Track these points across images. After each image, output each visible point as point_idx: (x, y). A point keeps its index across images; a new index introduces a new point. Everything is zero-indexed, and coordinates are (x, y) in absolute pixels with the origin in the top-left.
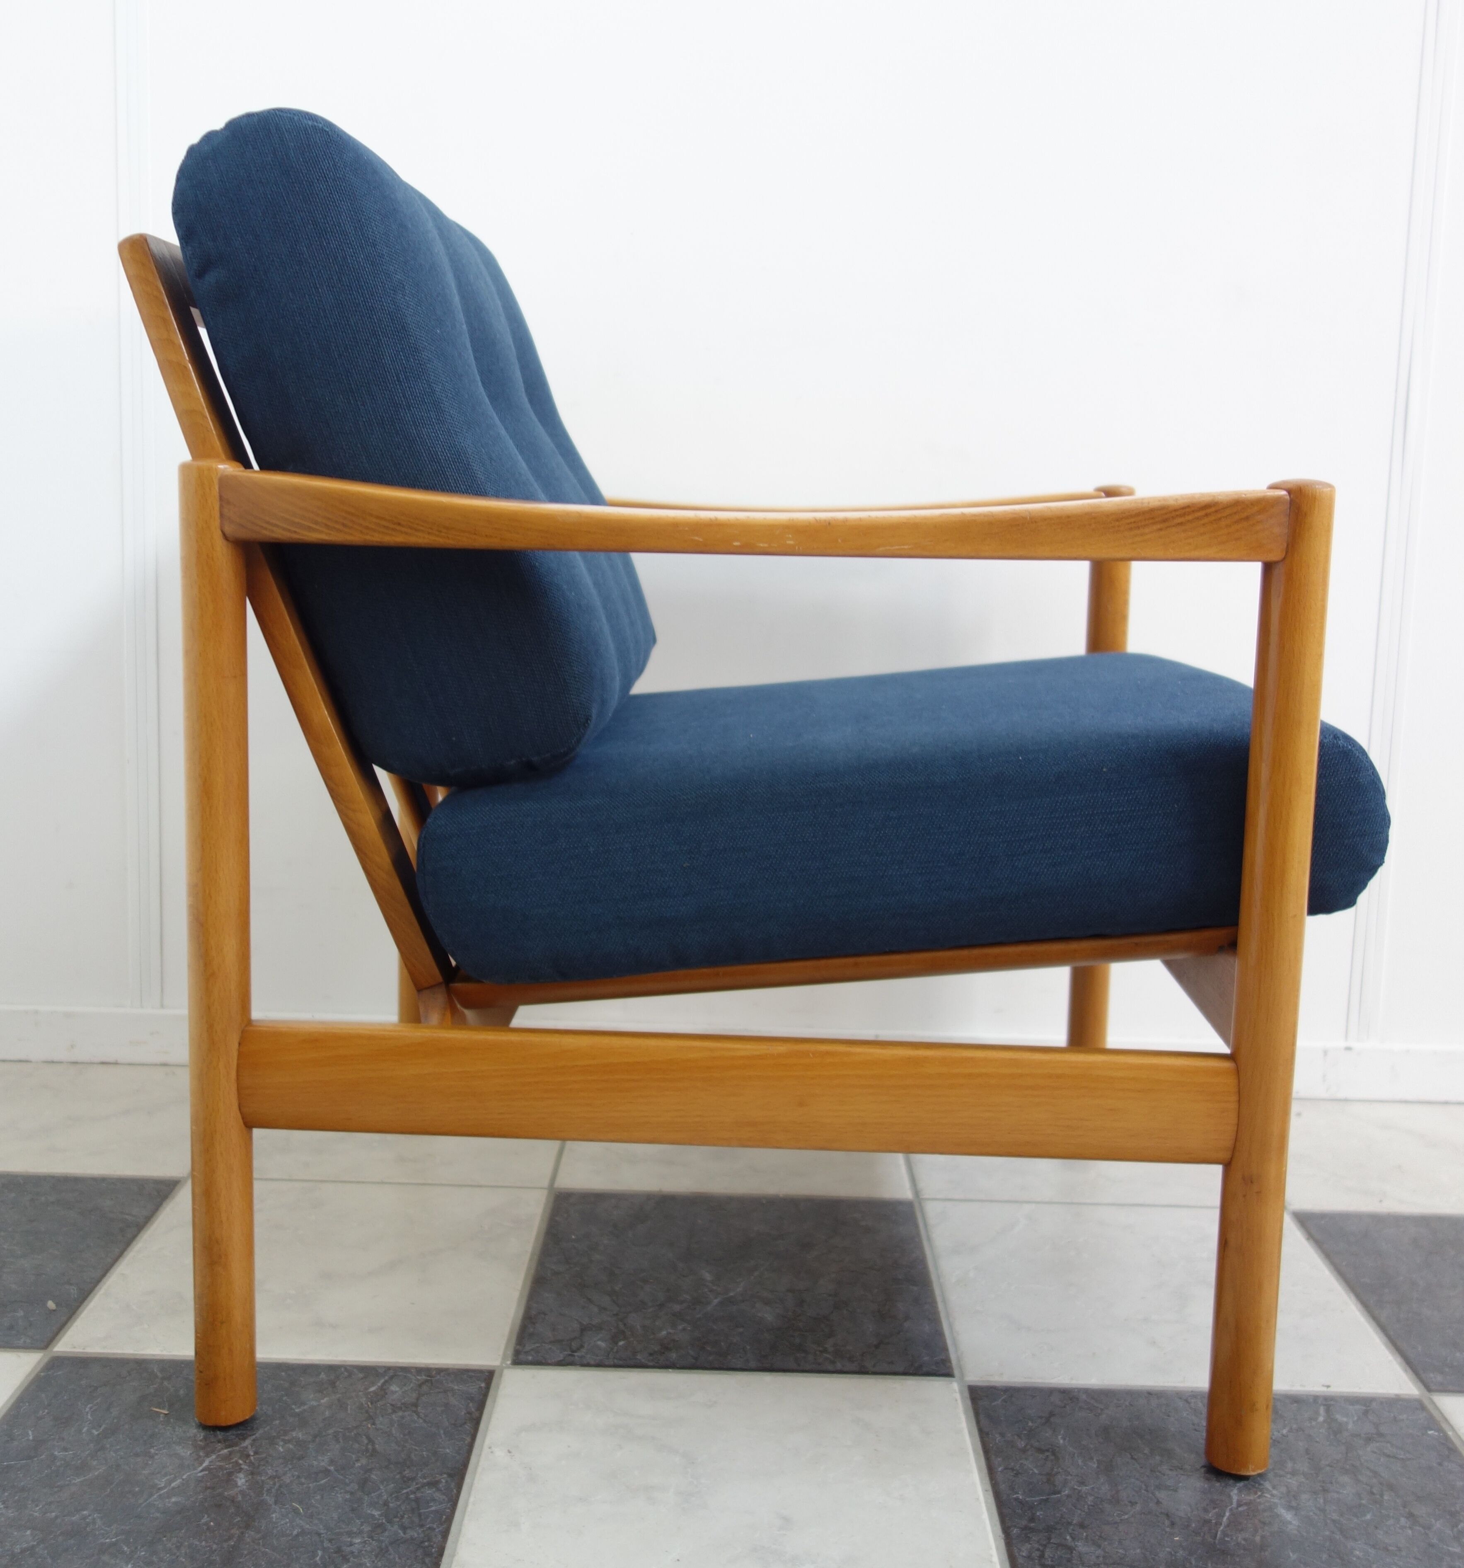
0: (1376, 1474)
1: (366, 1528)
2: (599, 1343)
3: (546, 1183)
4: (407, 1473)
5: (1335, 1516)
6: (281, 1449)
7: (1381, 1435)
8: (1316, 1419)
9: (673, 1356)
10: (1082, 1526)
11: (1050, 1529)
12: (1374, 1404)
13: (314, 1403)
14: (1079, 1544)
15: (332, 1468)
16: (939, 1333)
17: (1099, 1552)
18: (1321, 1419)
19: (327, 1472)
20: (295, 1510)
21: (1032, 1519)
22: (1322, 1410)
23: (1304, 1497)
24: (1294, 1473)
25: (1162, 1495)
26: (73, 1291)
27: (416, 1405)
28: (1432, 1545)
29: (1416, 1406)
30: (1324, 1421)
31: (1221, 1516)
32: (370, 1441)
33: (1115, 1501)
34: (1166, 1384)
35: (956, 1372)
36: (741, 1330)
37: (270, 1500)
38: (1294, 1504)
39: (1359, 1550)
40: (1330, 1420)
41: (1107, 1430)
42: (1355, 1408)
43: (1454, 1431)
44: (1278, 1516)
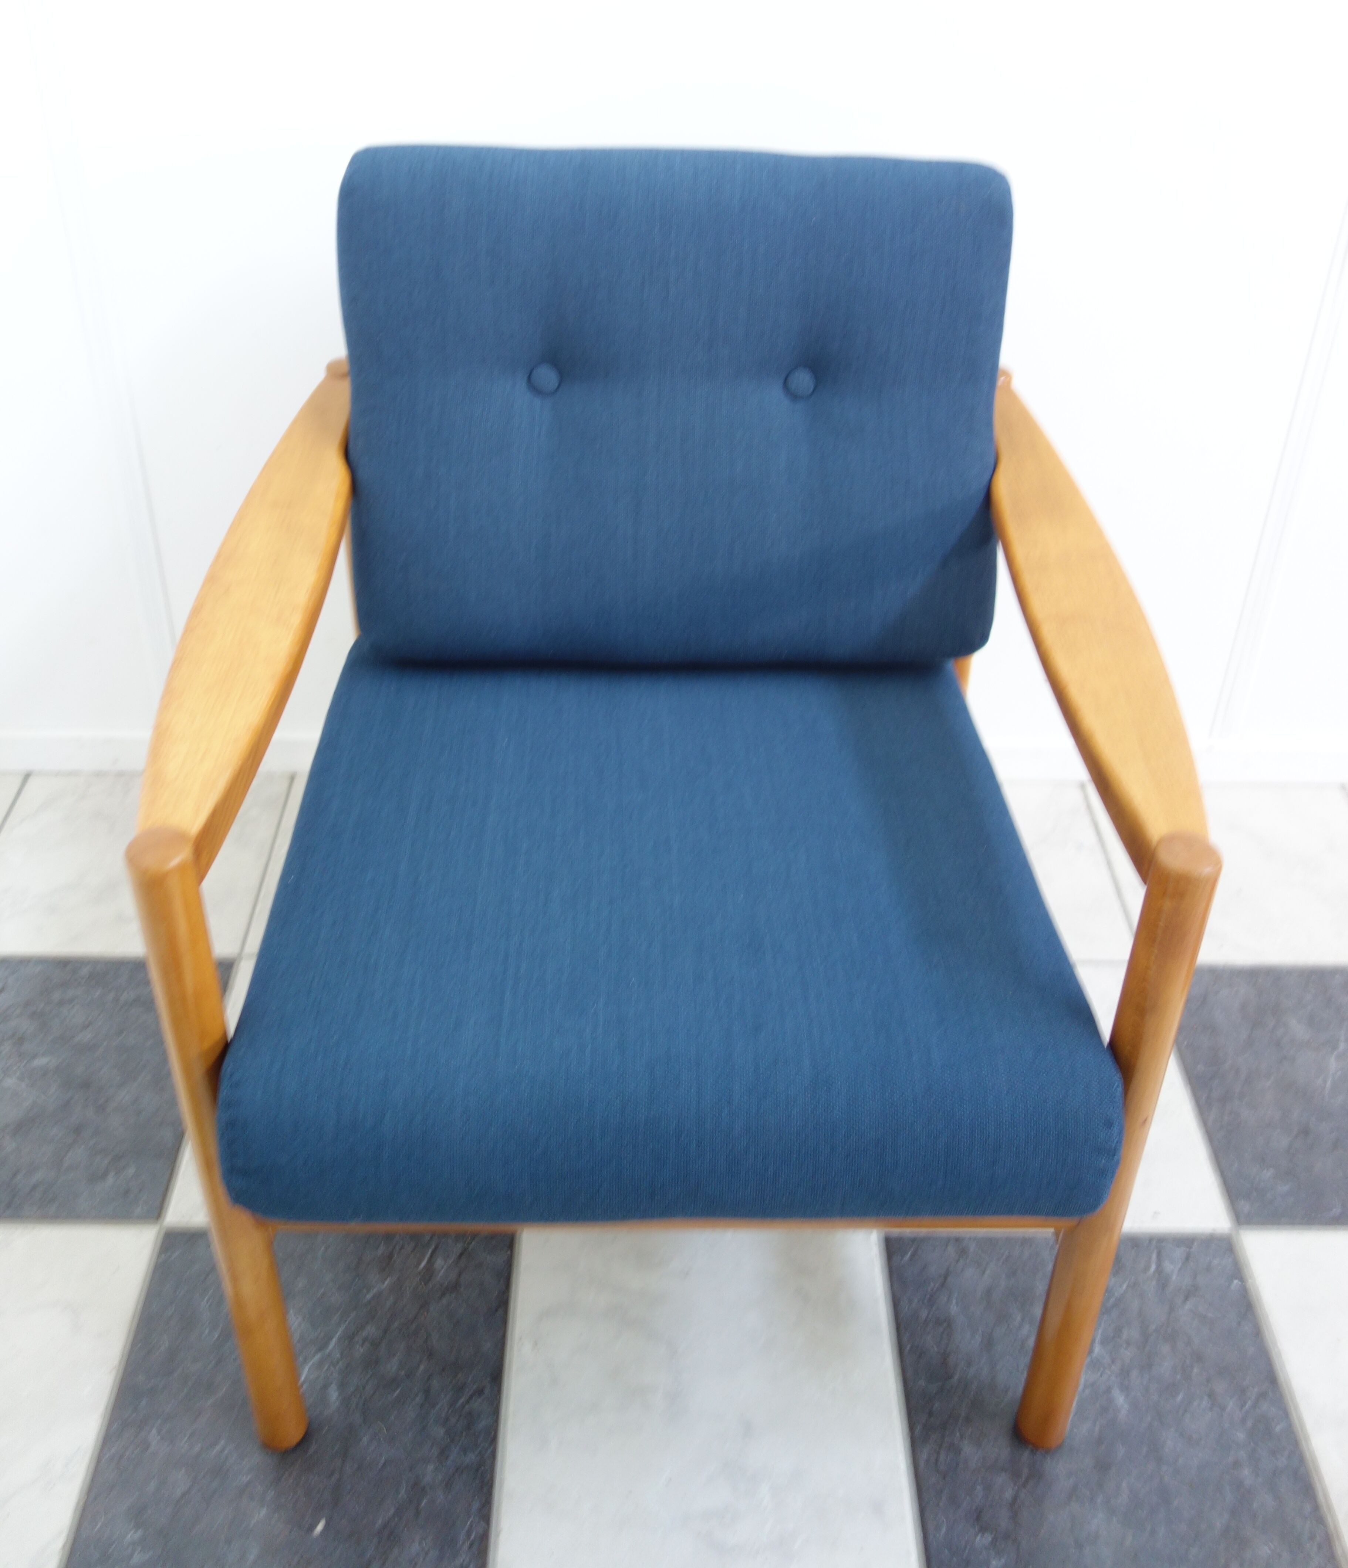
0: (1190, 1341)
1: (435, 1451)
4: (460, 1378)
5: (1157, 1397)
7: (1198, 1288)
8: (1149, 1269)
10: (968, 1421)
11: (944, 1426)
12: (1196, 1247)
13: (379, 1288)
14: (965, 1443)
15: (403, 1374)
17: (980, 1453)
18: (1153, 1267)
20: (379, 1432)
21: (932, 1413)
22: (1155, 1255)
23: (1135, 1373)
24: (1129, 1343)
27: (458, 1285)
28: (1225, 1432)
29: (1229, 1245)
30: (1156, 1272)
32: (428, 1338)
33: (993, 1387)
37: (357, 1418)
38: (1126, 1383)
39: (1170, 1441)
40: (1159, 1270)
41: (989, 1292)
42: (1179, 1253)
43: (1253, 1279)
44: (1114, 1400)
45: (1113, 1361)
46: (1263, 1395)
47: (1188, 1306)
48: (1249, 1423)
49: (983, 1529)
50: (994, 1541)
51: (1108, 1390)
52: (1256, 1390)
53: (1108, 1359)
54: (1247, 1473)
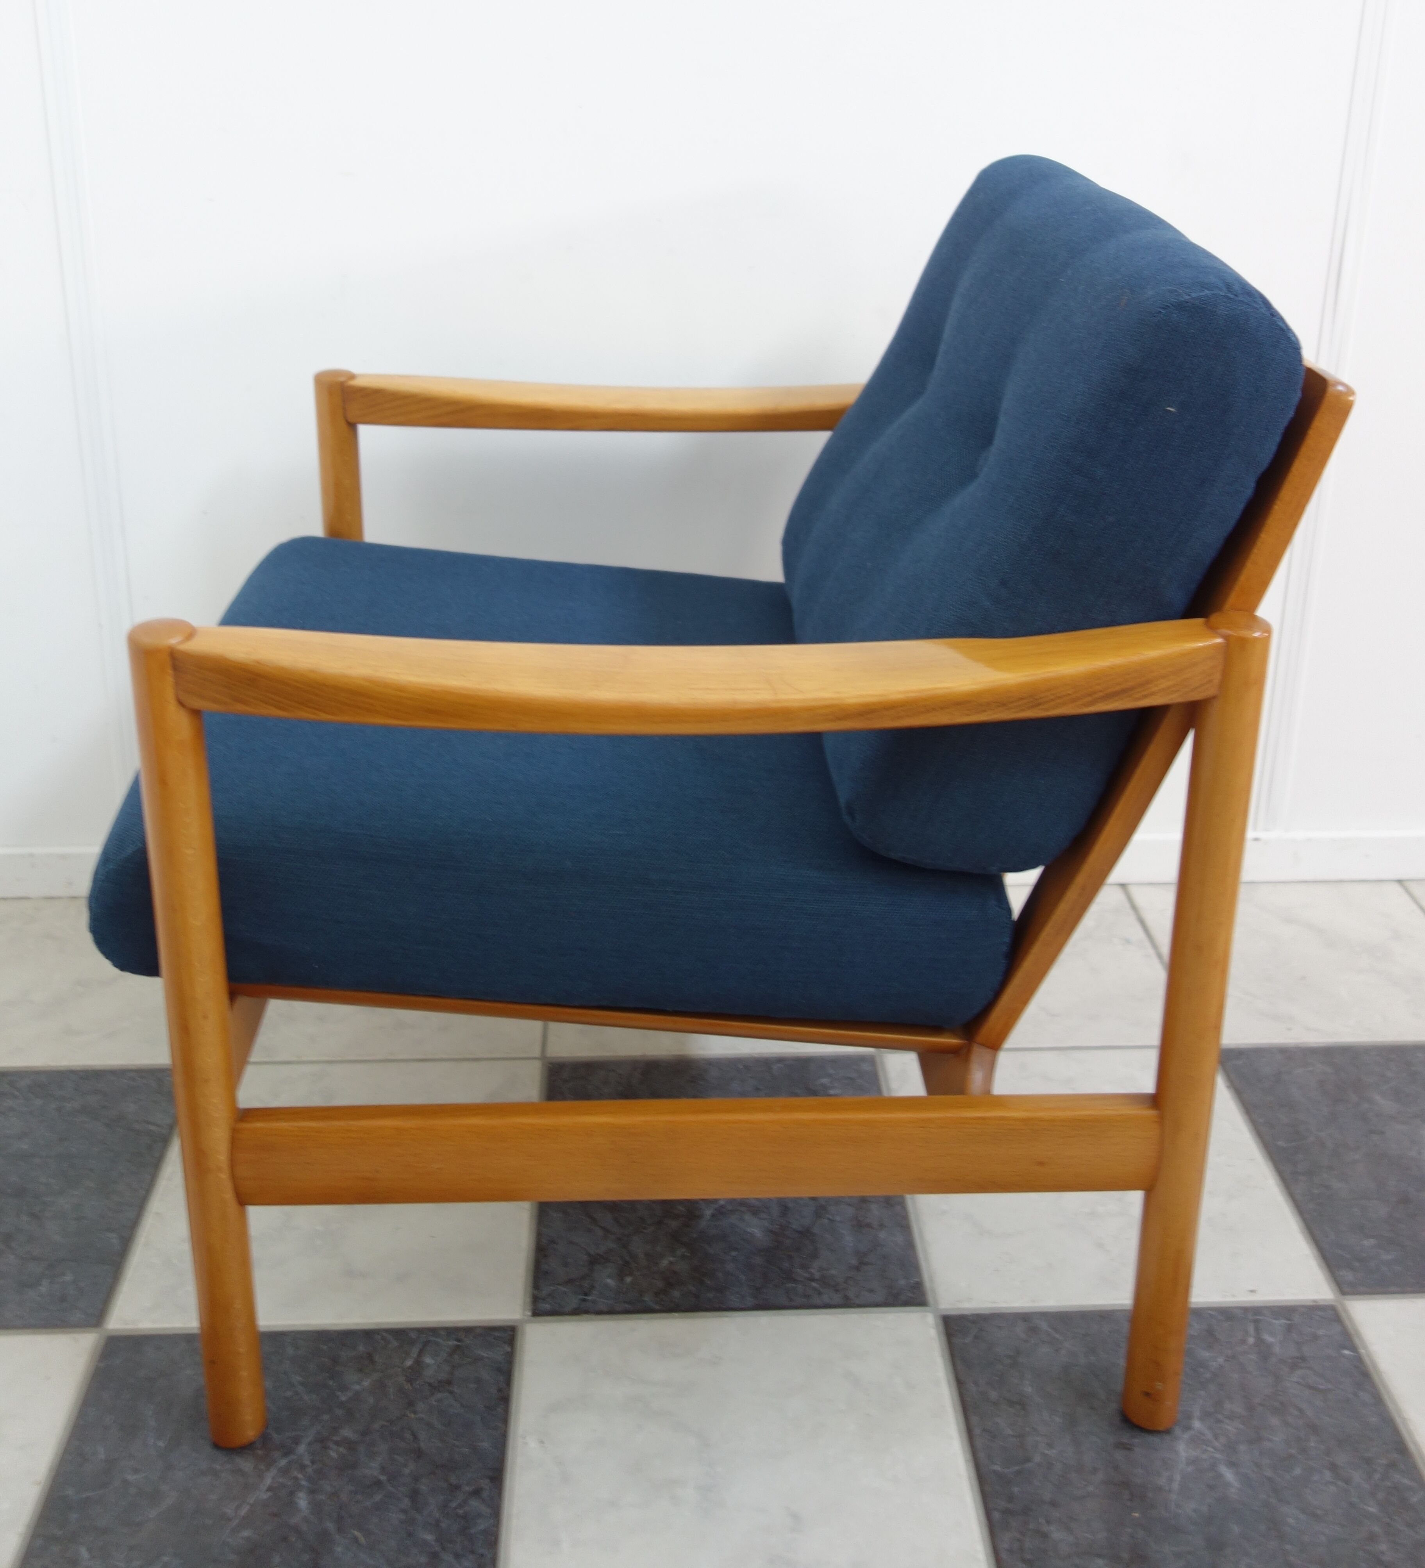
0: (1302, 1412)
2: (609, 1281)
3: (537, 1053)
4: (453, 1480)
5: (1269, 1473)
6: (334, 1455)
7: (1303, 1359)
8: (1247, 1341)
9: (676, 1293)
10: (1054, 1504)
11: (1027, 1511)
12: (1296, 1316)
13: (357, 1387)
14: (1052, 1528)
15: (383, 1478)
16: (910, 1245)
17: (1071, 1539)
18: (1251, 1340)
19: (378, 1483)
20: (356, 1540)
21: (1011, 1498)
22: (1251, 1329)
23: (1242, 1448)
24: (1231, 1417)
26: (114, 1239)
27: (449, 1382)
28: (1353, 1505)
29: (1333, 1314)
30: (1255, 1344)
31: (1170, 1480)
32: (415, 1437)
35: (930, 1298)
36: (734, 1253)
37: (330, 1526)
38: (1233, 1458)
39: (1292, 1516)
40: (1260, 1342)
41: (1067, 1371)
42: (1280, 1323)
43: (1365, 1348)
44: (1220, 1476)
45: (1216, 1437)
46: (1392, 1465)
48: (1381, 1495)
51: (1213, 1467)
52: (1384, 1461)
53: (1209, 1435)
54: (1383, 1547)
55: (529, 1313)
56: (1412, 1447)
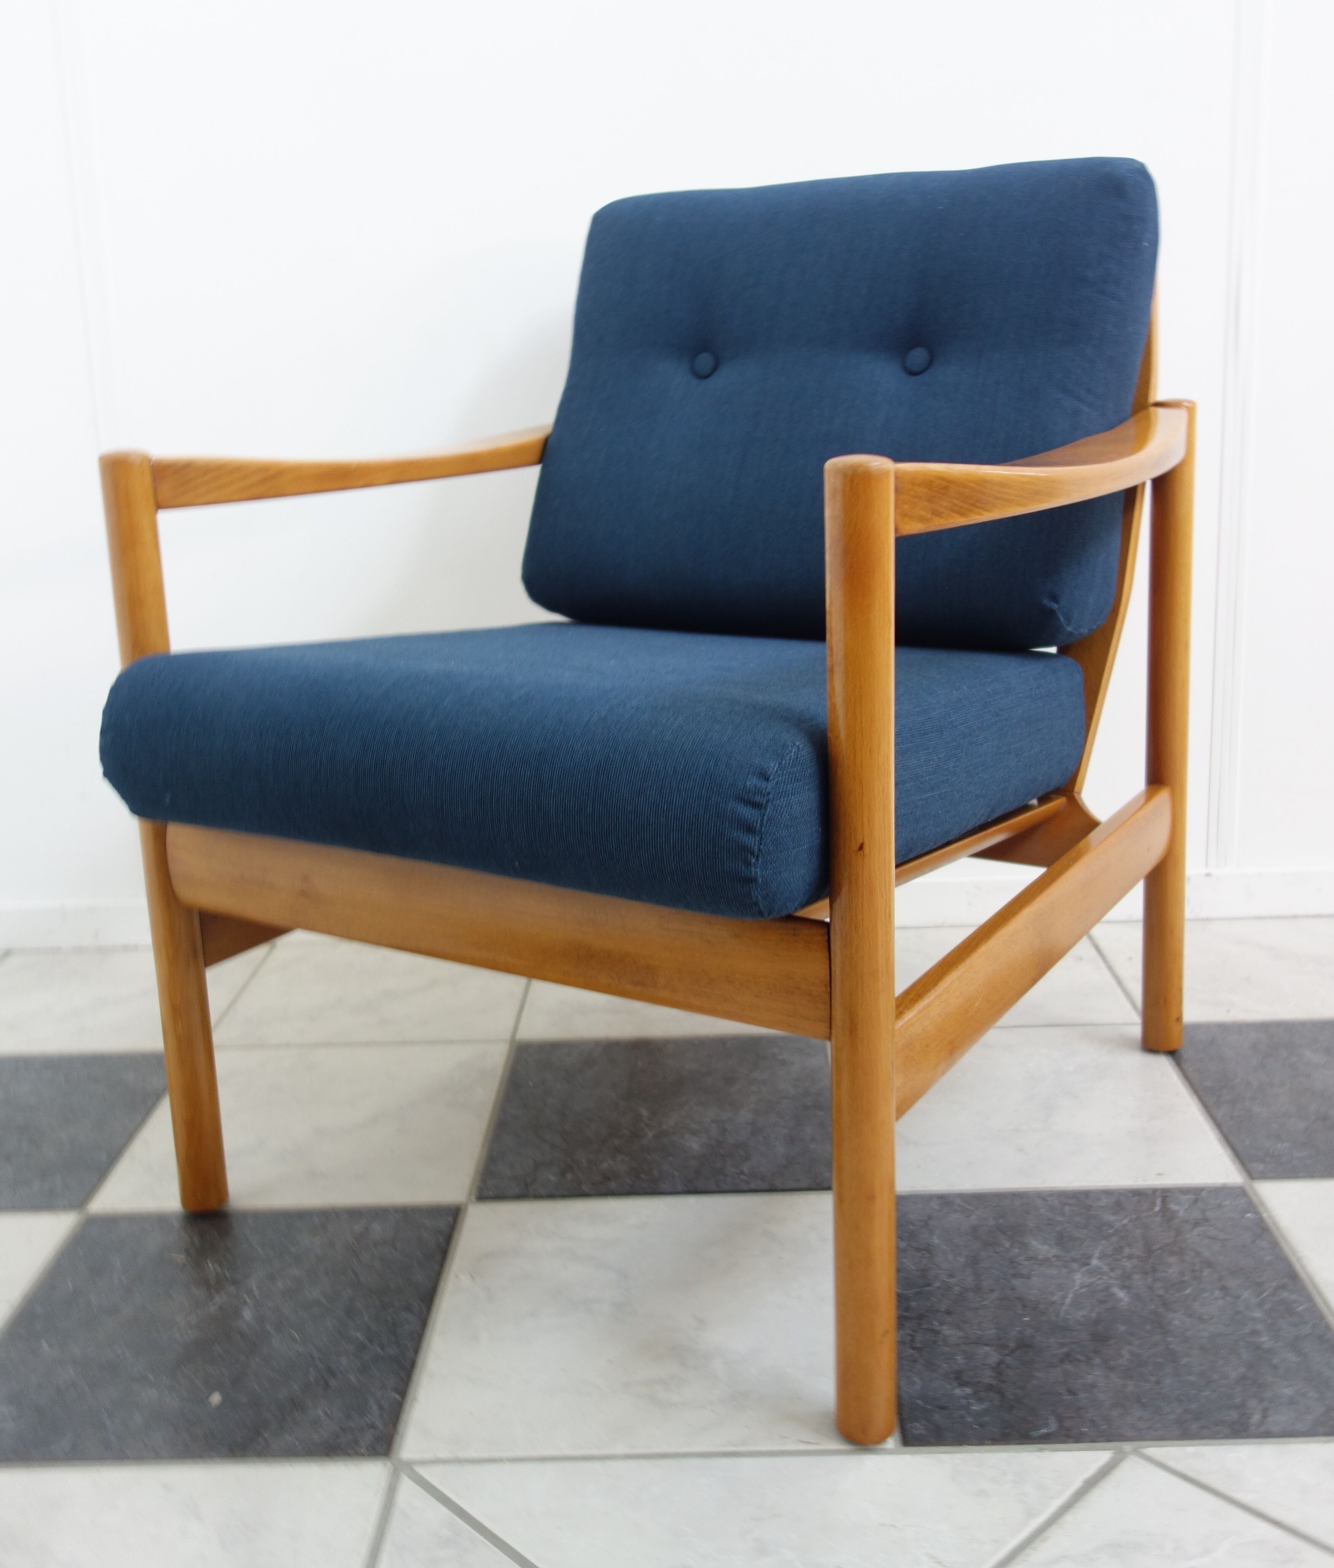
0: (1198, 1254)
1: (351, 1348)
2: (550, 1177)
3: (507, 1036)
4: (386, 1300)
5: (1161, 1292)
6: (280, 1285)
7: (1206, 1220)
8: (1152, 1209)
9: (613, 1185)
10: (948, 1313)
11: (921, 1317)
12: (1204, 1194)
14: (944, 1327)
17: (961, 1334)
18: (1157, 1209)
20: (291, 1336)
22: (1159, 1202)
23: (1136, 1277)
24: (1130, 1257)
25: (1016, 1282)
27: (393, 1240)
28: (1238, 1313)
29: (1240, 1192)
30: (1160, 1211)
31: (1064, 1297)
32: (355, 1273)
33: (978, 1289)
34: (1029, 1186)
36: (670, 1159)
37: (270, 1328)
38: (1126, 1283)
39: (1177, 1320)
40: (1163, 1210)
41: (975, 1229)
42: (1187, 1197)
43: (1267, 1210)
44: (1113, 1295)
45: (1112, 1270)
46: (1283, 1287)
47: (1199, 1230)
48: (1267, 1306)
49: (963, 1384)
50: (975, 1393)
51: (1107, 1288)
52: (1274, 1284)
53: (1106, 1268)
54: (1264, 1339)
55: (473, 1198)
56: (1303, 1276)
